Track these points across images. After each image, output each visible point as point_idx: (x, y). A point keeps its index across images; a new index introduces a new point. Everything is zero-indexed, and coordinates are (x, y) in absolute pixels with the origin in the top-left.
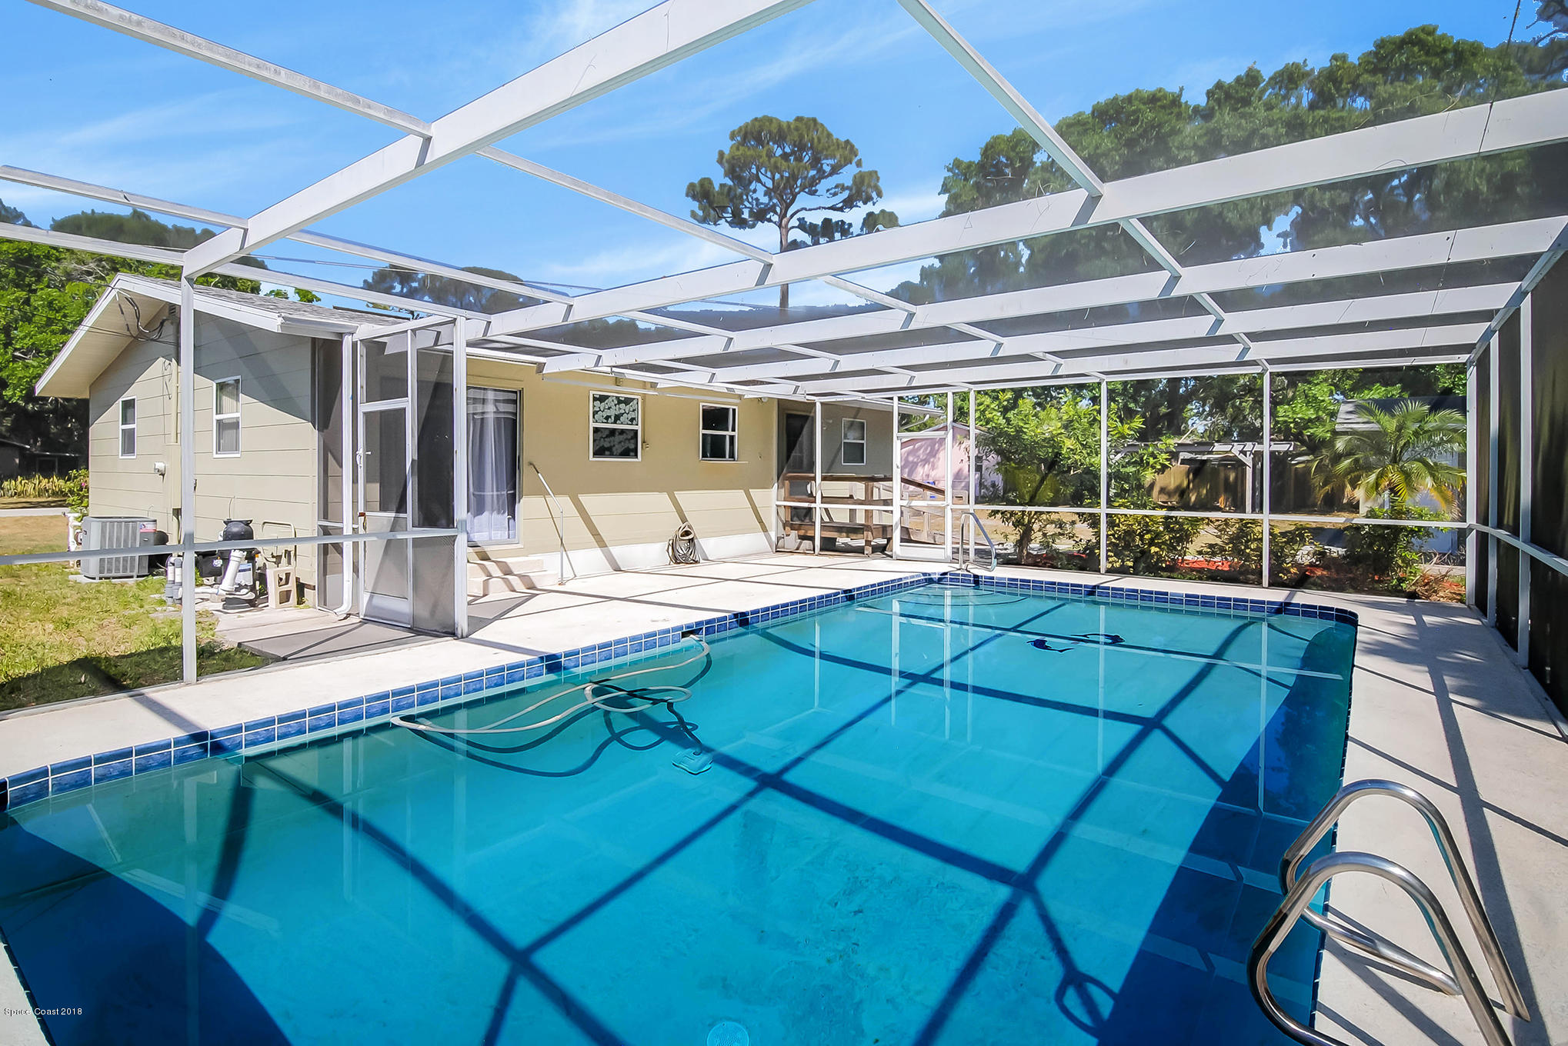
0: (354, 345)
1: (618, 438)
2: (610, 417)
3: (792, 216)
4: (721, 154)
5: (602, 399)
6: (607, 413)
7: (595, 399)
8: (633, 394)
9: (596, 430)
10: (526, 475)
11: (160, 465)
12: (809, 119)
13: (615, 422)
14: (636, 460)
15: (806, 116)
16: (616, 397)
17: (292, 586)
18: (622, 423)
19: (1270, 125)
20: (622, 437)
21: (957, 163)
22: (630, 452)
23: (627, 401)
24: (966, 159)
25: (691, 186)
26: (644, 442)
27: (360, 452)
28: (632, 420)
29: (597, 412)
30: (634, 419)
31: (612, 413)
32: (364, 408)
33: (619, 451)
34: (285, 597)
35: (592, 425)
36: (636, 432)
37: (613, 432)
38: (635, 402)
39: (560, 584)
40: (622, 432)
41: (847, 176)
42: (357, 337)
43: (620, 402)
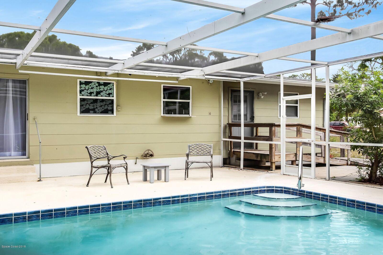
1: (99, 104)
2: (93, 93)
5: (87, 83)
6: (91, 91)
7: (81, 83)
8: (110, 80)
9: (82, 100)
13: (97, 95)
14: (113, 115)
16: (98, 82)
18: (102, 96)
20: (102, 104)
22: (108, 111)
23: (106, 84)
26: (118, 106)
28: (109, 94)
29: (83, 90)
30: (111, 94)
31: (95, 91)
33: (100, 111)
35: (80, 98)
36: (112, 101)
37: (95, 101)
38: (111, 85)
39: (38, 181)
40: (103, 100)
43: (99, 84)
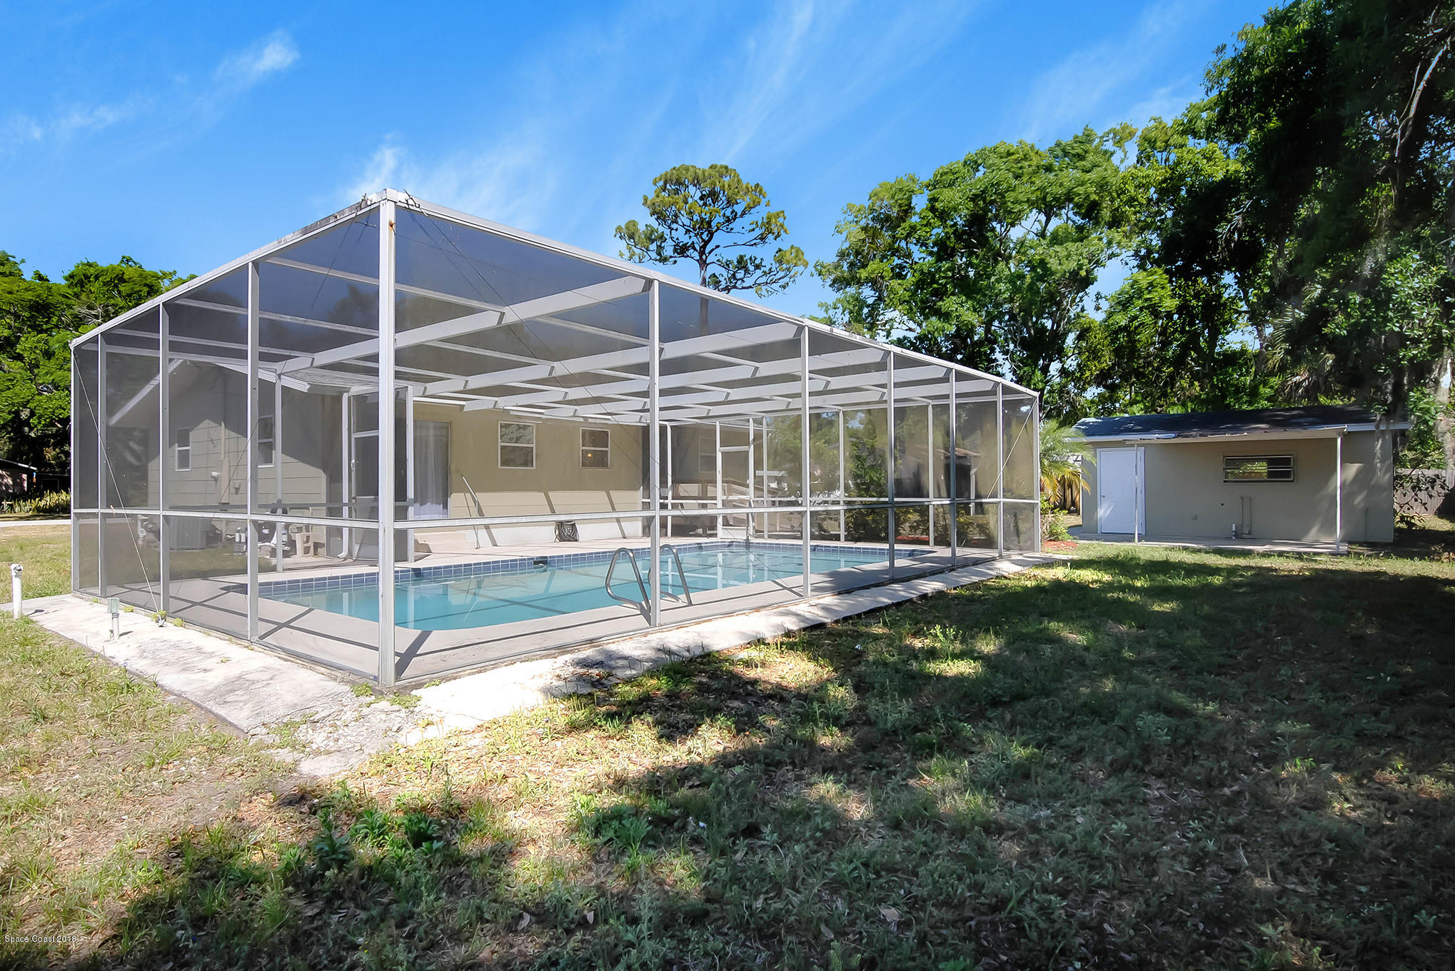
0: (349, 398)
1: (518, 453)
2: (513, 438)
3: (710, 253)
4: (646, 199)
5: (507, 426)
6: (511, 436)
7: (502, 427)
10: (454, 477)
11: (214, 474)
12: (721, 167)
13: (516, 442)
14: (532, 468)
15: (719, 163)
16: (517, 425)
17: (311, 544)
18: (521, 443)
19: (1082, 185)
20: (521, 452)
21: (850, 208)
22: (527, 462)
23: (525, 428)
24: (858, 205)
25: (619, 229)
26: (537, 456)
27: (353, 461)
29: (504, 435)
30: (530, 439)
31: (514, 435)
32: (354, 436)
33: (520, 462)
34: (307, 551)
35: (500, 444)
36: (532, 449)
37: (515, 449)
38: (530, 428)
39: (475, 549)
40: (522, 448)
41: (759, 214)
42: (350, 394)
